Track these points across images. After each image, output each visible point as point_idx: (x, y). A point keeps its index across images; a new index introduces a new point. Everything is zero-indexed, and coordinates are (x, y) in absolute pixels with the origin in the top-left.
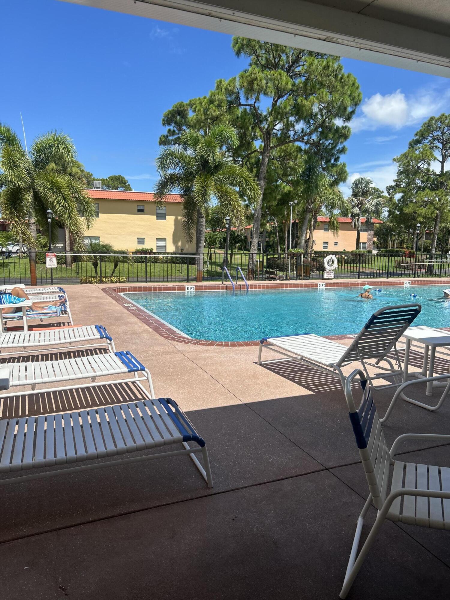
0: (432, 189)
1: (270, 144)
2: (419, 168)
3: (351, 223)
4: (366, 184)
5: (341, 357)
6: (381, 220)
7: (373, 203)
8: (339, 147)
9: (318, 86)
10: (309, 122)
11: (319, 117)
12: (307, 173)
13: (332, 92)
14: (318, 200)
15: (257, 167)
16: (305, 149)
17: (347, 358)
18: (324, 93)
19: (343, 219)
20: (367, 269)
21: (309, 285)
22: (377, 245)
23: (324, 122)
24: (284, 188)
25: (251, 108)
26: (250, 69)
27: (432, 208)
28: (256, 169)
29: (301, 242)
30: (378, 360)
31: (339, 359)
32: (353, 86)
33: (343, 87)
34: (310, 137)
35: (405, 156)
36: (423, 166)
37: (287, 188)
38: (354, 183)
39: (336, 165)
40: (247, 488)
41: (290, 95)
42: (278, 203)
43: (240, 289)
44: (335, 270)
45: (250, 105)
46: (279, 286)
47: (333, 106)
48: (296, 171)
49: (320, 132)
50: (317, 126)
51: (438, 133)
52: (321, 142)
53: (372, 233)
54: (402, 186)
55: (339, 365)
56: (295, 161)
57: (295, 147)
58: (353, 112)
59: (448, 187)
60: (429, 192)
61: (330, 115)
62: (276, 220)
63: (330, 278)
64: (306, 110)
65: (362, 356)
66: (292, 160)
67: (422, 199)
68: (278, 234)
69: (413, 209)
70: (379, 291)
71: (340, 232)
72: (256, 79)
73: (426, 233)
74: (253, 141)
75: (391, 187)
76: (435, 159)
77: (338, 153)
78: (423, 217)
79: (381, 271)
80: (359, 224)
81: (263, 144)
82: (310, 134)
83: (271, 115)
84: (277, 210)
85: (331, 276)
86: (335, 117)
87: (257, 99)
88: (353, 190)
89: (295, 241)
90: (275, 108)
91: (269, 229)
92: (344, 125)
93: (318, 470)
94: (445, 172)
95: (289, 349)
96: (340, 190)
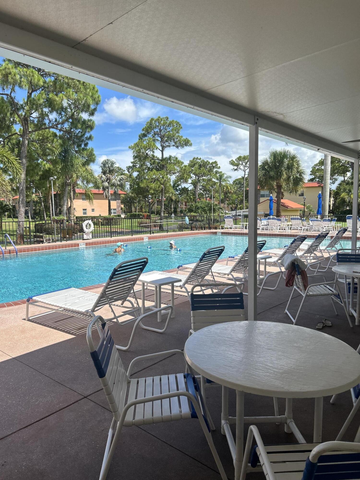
0: (157, 170)
1: (28, 129)
2: (147, 154)
3: (103, 194)
4: (112, 164)
5: (94, 304)
6: (125, 192)
7: (118, 179)
8: (87, 135)
9: (65, 86)
10: (60, 114)
11: (69, 110)
12: (63, 154)
13: (77, 92)
14: (75, 176)
15: (18, 147)
16: (60, 135)
17: (99, 304)
18: (71, 92)
19: (96, 191)
20: (119, 229)
21: (72, 245)
22: (124, 210)
23: (73, 114)
24: (44, 165)
25: (8, 97)
26: (4, 64)
27: (159, 183)
28: (17, 149)
29: (63, 210)
30: (123, 301)
31: (93, 306)
32: (93, 90)
33: (86, 89)
34: (62, 125)
35: (137, 145)
36: (150, 153)
37: (48, 166)
38: (102, 163)
39: (86, 149)
40: (15, 434)
41: (42, 90)
42: (40, 178)
43: (10, 253)
44: (92, 232)
45: (7, 95)
46: (46, 248)
47: (79, 103)
48: (53, 152)
49: (70, 122)
50: (68, 117)
51: (156, 130)
52: (72, 130)
53: (120, 201)
54: (137, 167)
55: (93, 310)
56: (52, 144)
57: (51, 133)
58: (95, 109)
59: (167, 169)
60: (156, 172)
61: (78, 110)
62: (40, 192)
63: (89, 238)
64: (57, 104)
65: (109, 300)
66: (50, 143)
67: (151, 177)
68: (43, 203)
69: (146, 184)
70: (126, 246)
71: (94, 201)
72: (10, 73)
73: (157, 201)
74: (12, 125)
75: (130, 167)
76: (157, 148)
77: (86, 139)
78: (154, 190)
79: (129, 230)
80: (109, 195)
81: (22, 128)
82: (63, 123)
83: (27, 105)
84: (40, 184)
85: (90, 237)
86: (82, 112)
87: (13, 90)
88: (102, 168)
89: (58, 209)
90: (30, 99)
91: (35, 199)
92: (90, 119)
93: (78, 400)
94: (164, 158)
95: (52, 304)
96: (91, 169)
